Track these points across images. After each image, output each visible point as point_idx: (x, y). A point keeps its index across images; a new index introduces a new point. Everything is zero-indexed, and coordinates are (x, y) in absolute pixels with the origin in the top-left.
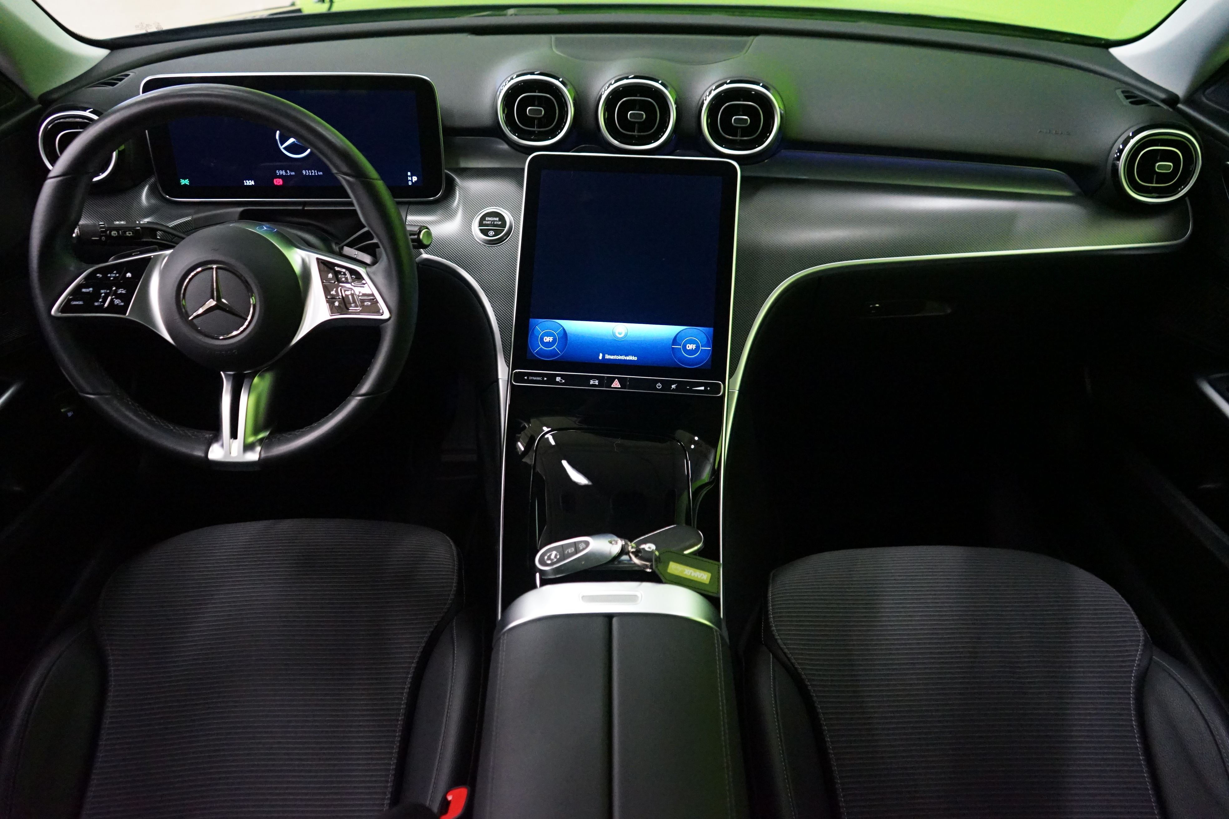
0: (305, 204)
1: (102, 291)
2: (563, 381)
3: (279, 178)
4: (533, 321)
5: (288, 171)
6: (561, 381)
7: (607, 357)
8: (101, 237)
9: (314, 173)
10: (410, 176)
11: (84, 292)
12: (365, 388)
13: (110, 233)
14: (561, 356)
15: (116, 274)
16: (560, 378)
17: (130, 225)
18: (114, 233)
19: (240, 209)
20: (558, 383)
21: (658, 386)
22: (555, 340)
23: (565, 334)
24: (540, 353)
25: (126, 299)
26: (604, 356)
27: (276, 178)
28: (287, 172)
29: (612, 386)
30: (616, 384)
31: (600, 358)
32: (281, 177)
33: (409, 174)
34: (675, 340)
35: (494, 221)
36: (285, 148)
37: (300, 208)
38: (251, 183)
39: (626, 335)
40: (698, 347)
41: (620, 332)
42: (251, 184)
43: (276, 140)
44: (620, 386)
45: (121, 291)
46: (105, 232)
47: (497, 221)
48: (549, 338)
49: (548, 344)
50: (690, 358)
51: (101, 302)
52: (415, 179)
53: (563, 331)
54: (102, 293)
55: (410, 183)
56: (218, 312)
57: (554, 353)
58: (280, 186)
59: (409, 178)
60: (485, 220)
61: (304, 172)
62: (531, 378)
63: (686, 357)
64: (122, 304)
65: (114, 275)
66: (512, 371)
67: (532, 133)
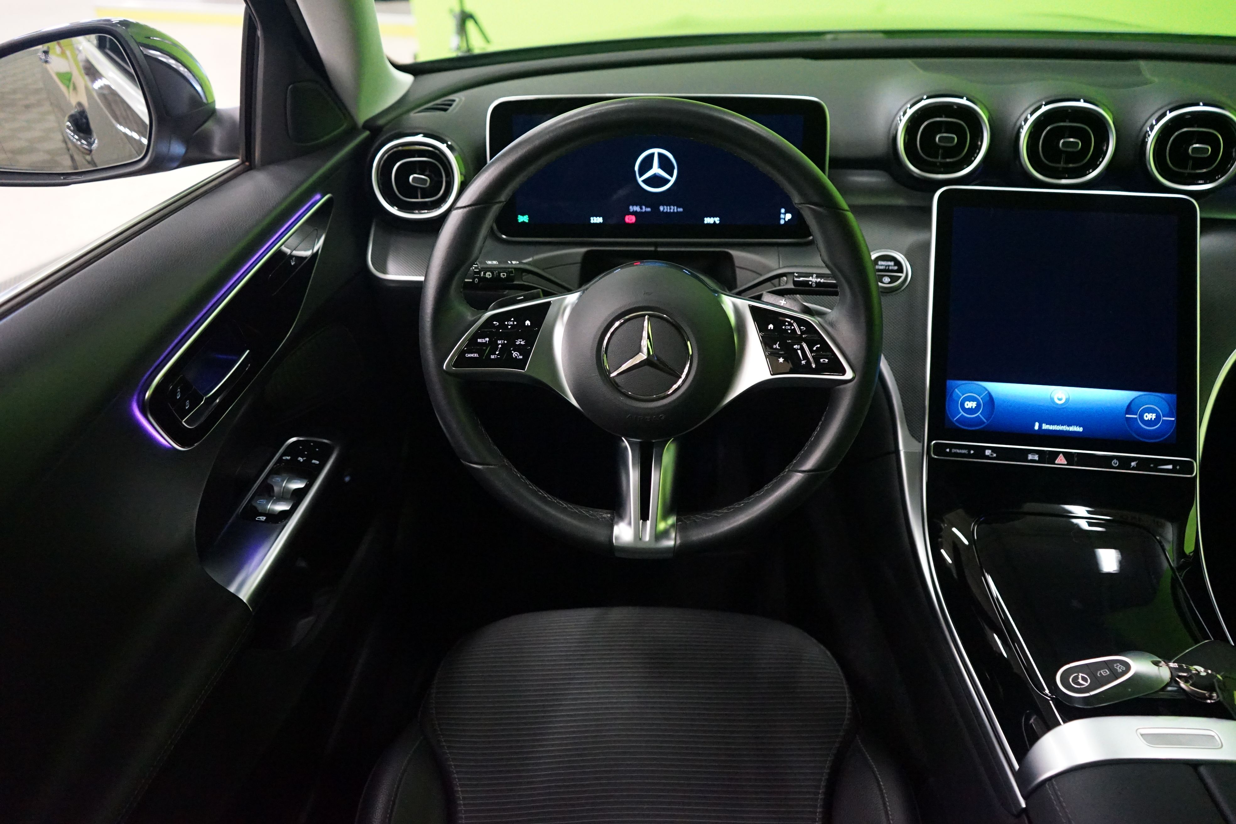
0: (656, 245)
1: (499, 342)
2: (995, 455)
3: (632, 215)
4: (951, 383)
5: (644, 207)
6: (992, 455)
7: (1045, 427)
8: (474, 279)
9: (673, 209)
10: (783, 214)
11: (480, 343)
12: (810, 464)
13: (485, 274)
14: (988, 424)
15: (513, 321)
16: (990, 451)
17: (502, 266)
18: (488, 275)
19: (583, 250)
20: (988, 457)
21: (1114, 463)
22: (978, 405)
23: (990, 400)
24: (962, 420)
25: (525, 351)
26: (1040, 426)
27: (628, 215)
28: (641, 208)
29: (1056, 462)
30: (1061, 461)
31: (1037, 427)
32: (634, 213)
33: (783, 211)
34: (1129, 409)
35: (889, 266)
36: (644, 181)
37: (652, 249)
38: (598, 220)
39: (1067, 400)
40: (1158, 417)
41: (1060, 398)
42: (598, 222)
43: (634, 172)
44: (1066, 463)
45: (520, 342)
46: (479, 273)
47: (891, 266)
48: (971, 402)
49: (970, 411)
50: (1149, 431)
51: (498, 355)
52: (789, 216)
53: (988, 395)
54: (500, 344)
55: (782, 222)
56: (647, 368)
57: (978, 421)
58: (632, 224)
59: (782, 216)
60: (877, 264)
61: (661, 208)
62: (954, 451)
63: (1142, 428)
64: (521, 357)
65: (512, 323)
66: (929, 441)
67: (934, 164)
